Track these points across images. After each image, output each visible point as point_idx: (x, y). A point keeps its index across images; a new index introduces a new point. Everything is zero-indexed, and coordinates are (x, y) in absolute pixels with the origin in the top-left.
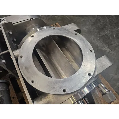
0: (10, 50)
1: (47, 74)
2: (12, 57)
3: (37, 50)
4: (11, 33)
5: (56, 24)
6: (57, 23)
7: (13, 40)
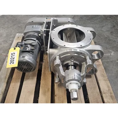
0: (50, 29)
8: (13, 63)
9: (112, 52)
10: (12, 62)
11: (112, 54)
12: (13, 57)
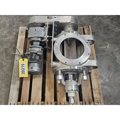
0: (53, 37)
1: (63, 54)
2: (52, 40)
3: (65, 42)
4: (56, 26)
5: (88, 27)
6: (90, 27)
7: (55, 30)
8: (24, 74)
9: (108, 45)
10: (23, 72)
11: (108, 47)
12: (23, 68)
